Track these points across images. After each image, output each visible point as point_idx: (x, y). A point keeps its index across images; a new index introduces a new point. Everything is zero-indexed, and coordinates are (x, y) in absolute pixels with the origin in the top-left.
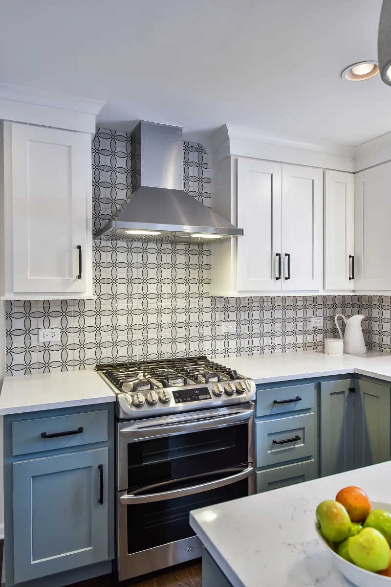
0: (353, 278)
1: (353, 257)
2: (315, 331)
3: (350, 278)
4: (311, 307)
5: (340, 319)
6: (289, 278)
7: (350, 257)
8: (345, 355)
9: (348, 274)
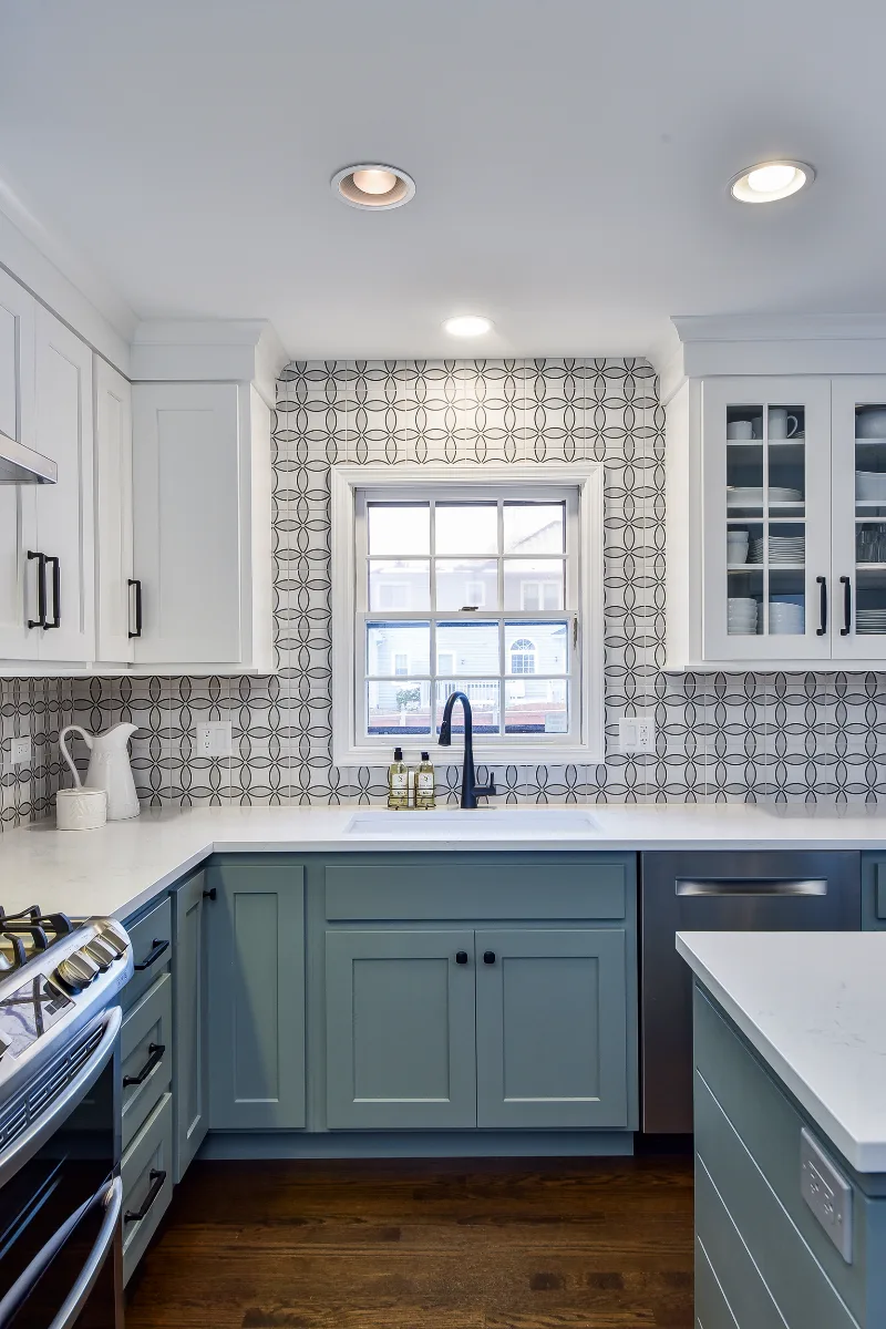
0: (139, 634)
1: (138, 583)
2: (18, 777)
3: (131, 635)
4: (11, 709)
5: (74, 737)
6: (56, 625)
7: (130, 582)
8: (111, 825)
9: (126, 622)
